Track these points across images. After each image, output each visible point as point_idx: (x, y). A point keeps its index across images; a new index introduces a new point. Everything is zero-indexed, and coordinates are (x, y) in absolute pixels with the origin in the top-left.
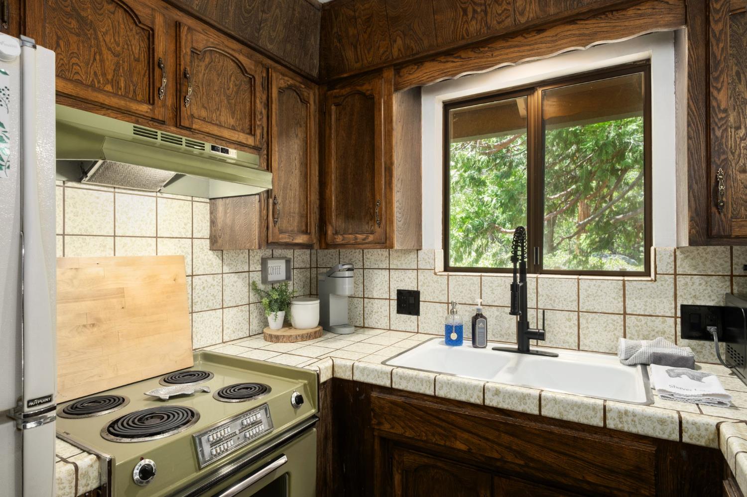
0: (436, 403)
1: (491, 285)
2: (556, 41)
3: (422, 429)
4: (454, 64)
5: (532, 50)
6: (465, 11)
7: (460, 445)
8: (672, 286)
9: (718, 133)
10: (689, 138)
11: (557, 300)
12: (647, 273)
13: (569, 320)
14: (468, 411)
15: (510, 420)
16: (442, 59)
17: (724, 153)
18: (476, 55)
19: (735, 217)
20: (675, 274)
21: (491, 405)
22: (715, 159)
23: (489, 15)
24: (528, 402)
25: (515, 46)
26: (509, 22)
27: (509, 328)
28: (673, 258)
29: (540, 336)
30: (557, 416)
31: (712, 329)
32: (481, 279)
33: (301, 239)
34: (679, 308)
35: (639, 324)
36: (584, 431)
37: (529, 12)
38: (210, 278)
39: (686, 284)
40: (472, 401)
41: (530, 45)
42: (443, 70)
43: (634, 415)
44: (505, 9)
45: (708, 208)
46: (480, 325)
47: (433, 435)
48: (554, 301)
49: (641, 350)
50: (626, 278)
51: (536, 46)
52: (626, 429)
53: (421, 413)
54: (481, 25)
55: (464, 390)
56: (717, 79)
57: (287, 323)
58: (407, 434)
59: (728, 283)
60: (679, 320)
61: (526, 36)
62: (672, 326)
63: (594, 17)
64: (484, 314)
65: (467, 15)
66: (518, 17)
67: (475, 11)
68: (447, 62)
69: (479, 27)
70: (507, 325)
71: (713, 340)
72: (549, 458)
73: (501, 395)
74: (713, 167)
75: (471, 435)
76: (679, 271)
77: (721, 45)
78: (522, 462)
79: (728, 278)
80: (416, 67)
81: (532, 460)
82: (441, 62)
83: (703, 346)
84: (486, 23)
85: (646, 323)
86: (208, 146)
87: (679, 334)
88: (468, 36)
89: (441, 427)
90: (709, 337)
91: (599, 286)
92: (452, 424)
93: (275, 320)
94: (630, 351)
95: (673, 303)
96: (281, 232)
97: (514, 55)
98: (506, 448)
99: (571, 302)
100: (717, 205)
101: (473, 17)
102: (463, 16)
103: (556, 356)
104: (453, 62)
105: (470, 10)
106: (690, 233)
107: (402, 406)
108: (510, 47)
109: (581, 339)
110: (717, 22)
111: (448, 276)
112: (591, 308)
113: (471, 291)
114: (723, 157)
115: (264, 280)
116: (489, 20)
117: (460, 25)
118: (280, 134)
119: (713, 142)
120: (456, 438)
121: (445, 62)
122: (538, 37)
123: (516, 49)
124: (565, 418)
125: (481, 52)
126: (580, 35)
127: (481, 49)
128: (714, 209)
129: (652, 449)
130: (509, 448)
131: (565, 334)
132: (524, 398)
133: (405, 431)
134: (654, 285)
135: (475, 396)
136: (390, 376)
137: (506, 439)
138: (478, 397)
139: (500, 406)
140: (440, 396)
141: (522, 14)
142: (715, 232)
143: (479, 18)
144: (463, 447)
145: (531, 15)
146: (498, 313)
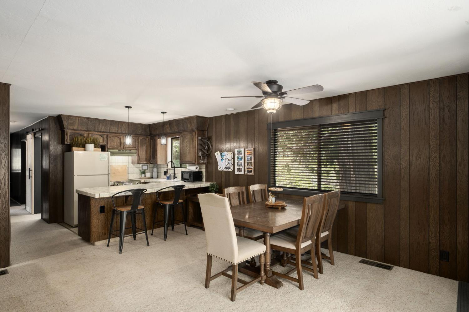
33: (145, 162)
38: (132, 169)
57: (145, 176)
86: (128, 151)
93: (143, 175)
96: (141, 161)
115: (142, 169)
118: (141, 146)
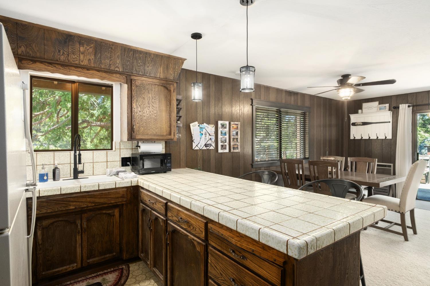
0: (61, 196)
1: (59, 156)
2: (93, 75)
3: (55, 207)
4: (51, 68)
5: (85, 75)
6: (59, 51)
7: (72, 207)
8: (119, 152)
9: (134, 114)
10: (128, 113)
11: (86, 160)
12: (112, 149)
13: (90, 166)
14: (75, 195)
15: (90, 194)
16: (46, 64)
17: (134, 119)
18: (63, 68)
19: (136, 134)
20: (120, 149)
21: (83, 191)
22: (133, 120)
23: (69, 56)
24: (95, 186)
25: (79, 71)
26: (77, 62)
27: (67, 172)
28: (119, 144)
29: (82, 172)
30: (104, 188)
31: (128, 163)
32: (54, 154)
34: (121, 158)
35: (111, 164)
36: (110, 190)
37: (85, 62)
39: (122, 151)
40: (76, 191)
41: (85, 73)
42: (47, 69)
43: (122, 182)
44: (76, 58)
45: (131, 132)
46: (57, 172)
47: (61, 208)
48: (85, 160)
49: (113, 171)
50: (108, 151)
51: (86, 74)
52: (120, 187)
53: (55, 202)
54: (66, 58)
55: (73, 189)
56: (133, 100)
58: (48, 211)
59: (131, 151)
60: (121, 162)
61: (83, 69)
62: (119, 163)
63: (105, 72)
64: (58, 167)
65: (60, 52)
66: (81, 62)
67: (63, 53)
68: (49, 66)
69: (65, 59)
70: (66, 171)
71: (129, 166)
72: (102, 201)
73: (87, 187)
74: (133, 122)
75: (76, 202)
76: (121, 148)
77: (134, 92)
78: (94, 205)
79: (131, 149)
80: (32, 63)
81: (97, 203)
82: (45, 65)
83: (126, 168)
84: (68, 59)
85: (113, 164)
87: (121, 166)
88: (60, 60)
89: (64, 204)
90: (128, 165)
91: (100, 154)
92: (69, 201)
94: (111, 172)
95: (119, 157)
97: (78, 74)
98: (89, 202)
99: (91, 159)
100: (133, 131)
101: (62, 55)
102: (58, 52)
103: (88, 178)
104: (52, 67)
105: (62, 51)
106: (128, 138)
107: (46, 202)
108: (77, 71)
109: (94, 172)
110: (133, 86)
111: (37, 153)
112: (97, 161)
113: (49, 159)
114: (134, 120)
116: (69, 58)
117: (56, 55)
119: (132, 115)
120: (70, 206)
121: (48, 66)
122: (87, 71)
123: (79, 73)
124: (106, 188)
125: (65, 68)
126: (101, 76)
127: (65, 67)
128: (133, 132)
129: (126, 189)
130: (90, 202)
131: (89, 170)
132: (94, 186)
133: (47, 211)
134: (115, 152)
135: (77, 190)
136: (38, 192)
137: (89, 199)
138: (79, 190)
139: (86, 190)
140: (63, 193)
141: (82, 62)
142: (133, 138)
143: (65, 56)
144: (73, 207)
145: (85, 64)
146: (62, 167)
